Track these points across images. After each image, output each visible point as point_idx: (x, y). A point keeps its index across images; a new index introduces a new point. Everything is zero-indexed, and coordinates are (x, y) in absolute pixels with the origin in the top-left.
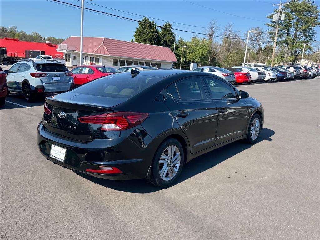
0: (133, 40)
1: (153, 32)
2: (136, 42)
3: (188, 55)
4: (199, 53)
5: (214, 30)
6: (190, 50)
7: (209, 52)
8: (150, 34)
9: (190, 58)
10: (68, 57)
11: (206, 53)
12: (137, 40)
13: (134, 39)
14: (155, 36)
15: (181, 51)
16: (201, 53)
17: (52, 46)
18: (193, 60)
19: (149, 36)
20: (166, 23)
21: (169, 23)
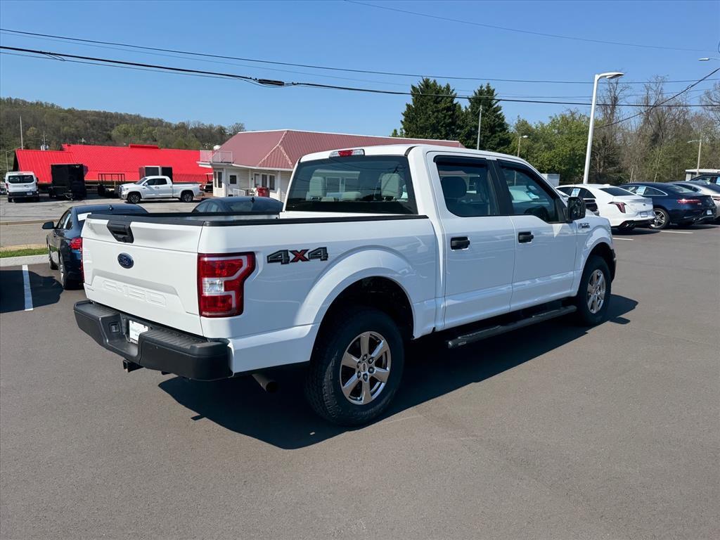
0: (395, 131)
1: (444, 109)
2: (404, 137)
3: (537, 157)
5: (617, 94)
8: (436, 114)
10: (219, 179)
12: (407, 131)
14: (447, 117)
18: (550, 167)
19: (432, 120)
20: (481, 87)
21: (488, 87)
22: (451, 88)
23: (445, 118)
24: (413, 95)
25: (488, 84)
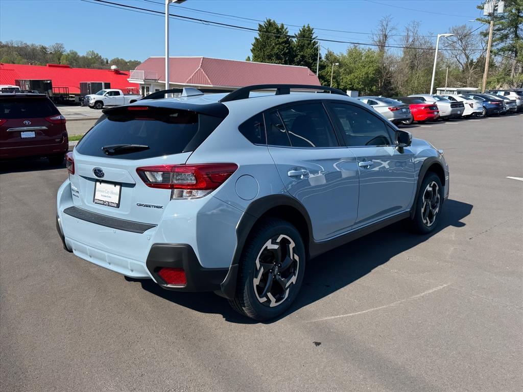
0: (249, 57)
1: (283, 42)
2: (255, 61)
3: (342, 79)
4: (360, 73)
5: (387, 33)
6: (345, 70)
7: (378, 71)
8: (278, 46)
9: (346, 82)
10: (147, 92)
11: (373, 74)
12: (256, 58)
13: (251, 55)
14: (285, 49)
15: (331, 72)
16: (364, 73)
17: (120, 74)
18: (351, 86)
19: (276, 50)
20: (304, 27)
21: (308, 27)
22: (285, 27)
23: (284, 49)
24: (260, 31)
25: (308, 25)
